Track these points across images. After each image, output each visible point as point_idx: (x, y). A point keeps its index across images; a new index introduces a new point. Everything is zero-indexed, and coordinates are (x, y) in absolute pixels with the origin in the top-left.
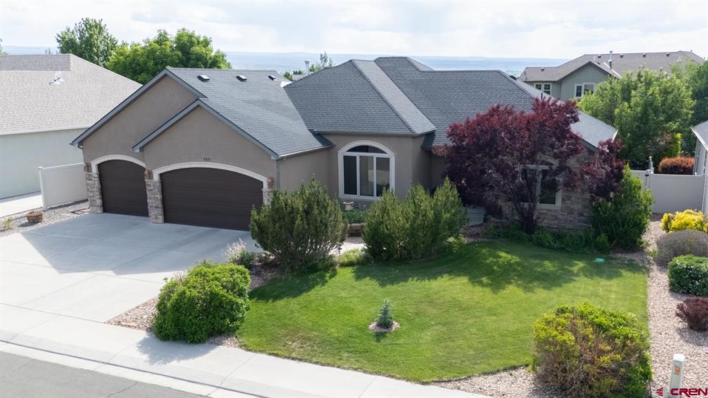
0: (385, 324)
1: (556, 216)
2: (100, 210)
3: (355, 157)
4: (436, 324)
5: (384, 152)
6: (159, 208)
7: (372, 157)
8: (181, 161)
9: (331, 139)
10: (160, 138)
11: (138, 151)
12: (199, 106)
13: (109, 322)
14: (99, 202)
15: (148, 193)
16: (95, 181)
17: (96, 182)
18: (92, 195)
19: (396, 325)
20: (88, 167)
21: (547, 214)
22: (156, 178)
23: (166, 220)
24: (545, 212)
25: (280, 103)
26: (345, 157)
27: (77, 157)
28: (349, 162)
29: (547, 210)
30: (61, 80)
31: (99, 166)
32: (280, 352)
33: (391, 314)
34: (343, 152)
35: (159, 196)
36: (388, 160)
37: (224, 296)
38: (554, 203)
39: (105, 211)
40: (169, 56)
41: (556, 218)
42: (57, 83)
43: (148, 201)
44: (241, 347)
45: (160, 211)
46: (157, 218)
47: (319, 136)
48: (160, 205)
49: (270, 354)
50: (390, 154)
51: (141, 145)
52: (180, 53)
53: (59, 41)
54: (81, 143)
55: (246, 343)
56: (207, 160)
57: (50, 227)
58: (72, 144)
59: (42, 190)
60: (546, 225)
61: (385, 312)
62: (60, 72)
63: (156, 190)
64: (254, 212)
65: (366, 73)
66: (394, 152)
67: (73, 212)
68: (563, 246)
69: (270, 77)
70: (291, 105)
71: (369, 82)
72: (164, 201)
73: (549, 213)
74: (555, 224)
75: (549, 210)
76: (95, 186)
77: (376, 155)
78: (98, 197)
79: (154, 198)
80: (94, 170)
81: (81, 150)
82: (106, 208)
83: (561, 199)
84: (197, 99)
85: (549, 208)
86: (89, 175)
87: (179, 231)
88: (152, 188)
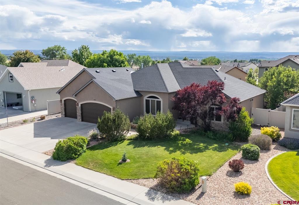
0: (124, 160)
1: (221, 126)
2: (64, 116)
3: (149, 100)
4: (142, 162)
5: (159, 99)
7: (155, 100)
8: (87, 100)
9: (142, 93)
10: (81, 92)
11: (74, 96)
12: (92, 82)
13: (43, 153)
14: (64, 113)
15: (77, 111)
17: (63, 106)
18: (62, 111)
19: (128, 160)
20: (61, 101)
21: (218, 125)
22: (80, 106)
23: (82, 121)
24: (217, 124)
25: (126, 80)
26: (146, 100)
27: (58, 98)
28: (147, 101)
29: (218, 123)
30: (64, 69)
31: (65, 101)
32: (85, 166)
33: (126, 156)
34: (145, 98)
35: (80, 112)
36: (160, 102)
37: (73, 146)
38: (221, 121)
40: (106, 60)
41: (222, 127)
42: (62, 70)
43: (77, 113)
44: (75, 164)
45: (80, 117)
46: (79, 120)
47: (137, 92)
49: (82, 167)
50: (160, 99)
51: (75, 94)
52: (109, 59)
53: (72, 54)
54: (59, 93)
55: (77, 162)
56: (95, 100)
57: (47, 121)
58: (57, 93)
59: (48, 109)
60: (218, 130)
61: (124, 156)
62: (64, 67)
63: (80, 110)
64: (99, 119)
65: (160, 69)
66: (162, 99)
67: (56, 116)
68: (215, 138)
69: (127, 70)
70: (131, 80)
71: (160, 72)
72: (82, 114)
73: (219, 125)
74: (221, 129)
75: (219, 124)
76: (63, 108)
77: (156, 100)
78: (64, 111)
79: (79, 113)
80: (63, 102)
81: (60, 95)
82: (66, 115)
83: (223, 119)
84: (92, 79)
85: (219, 123)
86: (61, 104)
87: (84, 125)
88: (78, 109)
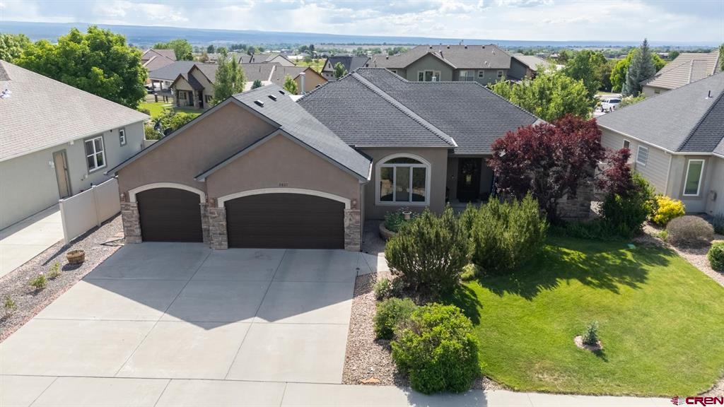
2: (139, 240)
3: (392, 168)
5: (420, 163)
6: (223, 234)
7: (409, 168)
11: (203, 180)
12: (279, 135)
14: (138, 231)
15: (210, 220)
16: (133, 210)
17: (134, 212)
18: (129, 225)
20: (126, 197)
22: (221, 205)
23: (231, 245)
26: (382, 168)
30: (9, 91)
34: (381, 164)
35: (223, 223)
36: (424, 170)
39: (144, 240)
40: (90, 56)
43: (210, 228)
46: (220, 244)
48: (225, 232)
50: (426, 164)
51: (207, 174)
56: (282, 185)
63: (221, 217)
66: (430, 162)
67: (104, 244)
76: (134, 216)
77: (412, 166)
78: (138, 226)
79: (218, 225)
80: (133, 199)
81: (117, 180)
82: (146, 237)
84: (279, 129)
86: (127, 205)
88: (216, 215)
